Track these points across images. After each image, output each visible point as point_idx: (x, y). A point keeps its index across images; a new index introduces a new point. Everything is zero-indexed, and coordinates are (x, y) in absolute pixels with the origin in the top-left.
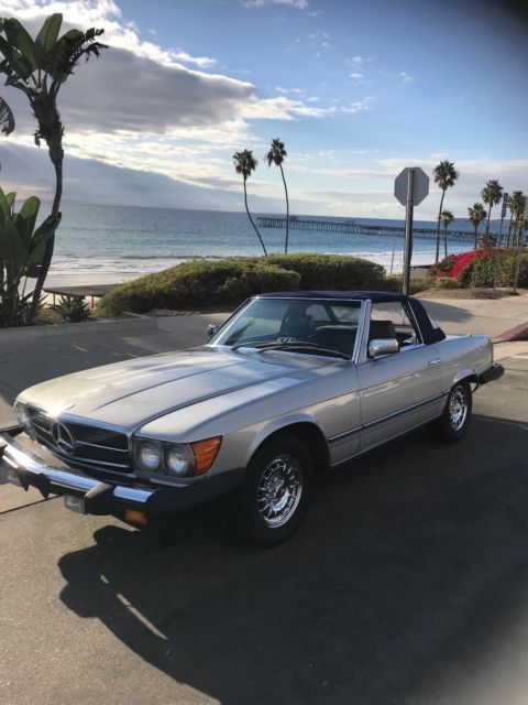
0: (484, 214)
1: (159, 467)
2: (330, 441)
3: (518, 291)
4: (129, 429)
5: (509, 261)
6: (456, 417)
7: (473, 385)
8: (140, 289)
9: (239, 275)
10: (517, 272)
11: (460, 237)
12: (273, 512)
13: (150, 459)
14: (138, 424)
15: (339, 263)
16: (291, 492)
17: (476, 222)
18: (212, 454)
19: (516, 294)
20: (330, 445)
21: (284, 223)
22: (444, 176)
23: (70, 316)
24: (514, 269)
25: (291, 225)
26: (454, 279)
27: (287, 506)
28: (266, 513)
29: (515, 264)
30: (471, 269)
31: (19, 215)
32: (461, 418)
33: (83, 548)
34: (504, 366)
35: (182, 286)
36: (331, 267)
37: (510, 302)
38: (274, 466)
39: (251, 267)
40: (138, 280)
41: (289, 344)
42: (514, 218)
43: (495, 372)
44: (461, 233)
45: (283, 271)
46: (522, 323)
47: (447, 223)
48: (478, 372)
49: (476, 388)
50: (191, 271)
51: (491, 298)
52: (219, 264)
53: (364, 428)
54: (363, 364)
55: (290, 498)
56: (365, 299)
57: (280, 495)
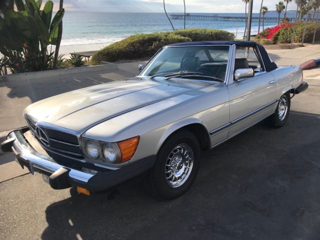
0: (284, 7)
1: (99, 157)
2: (211, 134)
3: (304, 44)
4: (78, 133)
5: (299, 29)
6: (281, 113)
7: (291, 95)
8: (111, 50)
9: (160, 40)
10: (304, 35)
11: (271, 19)
12: (176, 178)
13: (93, 151)
14: (85, 129)
15: (212, 33)
16: (186, 165)
17: (279, 12)
18: (134, 148)
19: (303, 46)
20: (210, 136)
21: (183, 17)
23: (75, 64)
24: (302, 33)
25: (187, 18)
26: (270, 40)
27: (184, 173)
28: (171, 179)
29: (302, 30)
30: (278, 35)
31: (43, 11)
32: (284, 113)
33: (63, 199)
34: (308, 84)
35: (132, 48)
36: (207, 35)
37: (300, 50)
38: (176, 151)
39: (166, 36)
40: (110, 46)
41: (185, 74)
42: (299, 9)
43: (303, 87)
44: (271, 18)
45: (183, 38)
46: (307, 61)
47: (264, 13)
48: (295, 87)
49: (293, 96)
50: (136, 40)
51: (290, 48)
52: (150, 35)
53: (232, 124)
54: (231, 84)
55: (185, 169)
56: (232, 44)
57: (179, 168)
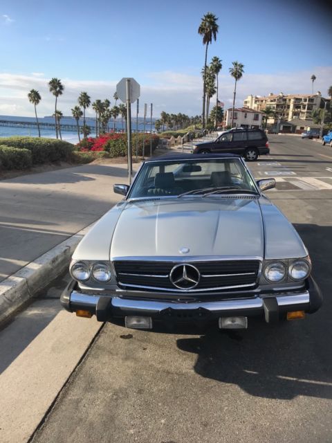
17: (77, 118)
22: (55, 88)
42: (98, 116)
47: (59, 118)
51: (135, 163)
